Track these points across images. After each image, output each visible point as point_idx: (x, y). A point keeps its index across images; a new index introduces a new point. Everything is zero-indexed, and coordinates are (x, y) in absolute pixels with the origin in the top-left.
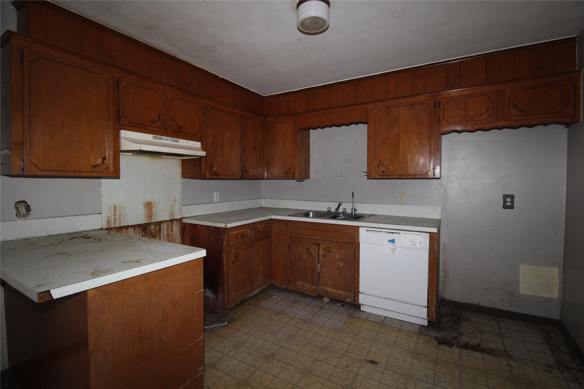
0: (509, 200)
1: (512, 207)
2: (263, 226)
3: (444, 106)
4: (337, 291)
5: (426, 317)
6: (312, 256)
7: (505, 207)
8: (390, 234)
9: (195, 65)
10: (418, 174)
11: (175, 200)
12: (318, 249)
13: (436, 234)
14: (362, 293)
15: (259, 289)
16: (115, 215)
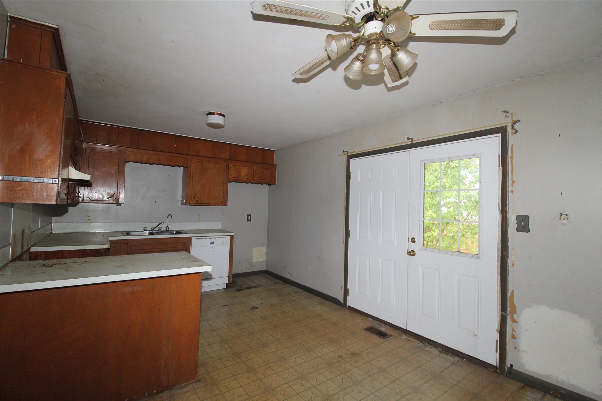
0: (249, 217)
1: (250, 220)
3: (231, 168)
8: (208, 239)
10: (217, 203)
16: (14, 245)
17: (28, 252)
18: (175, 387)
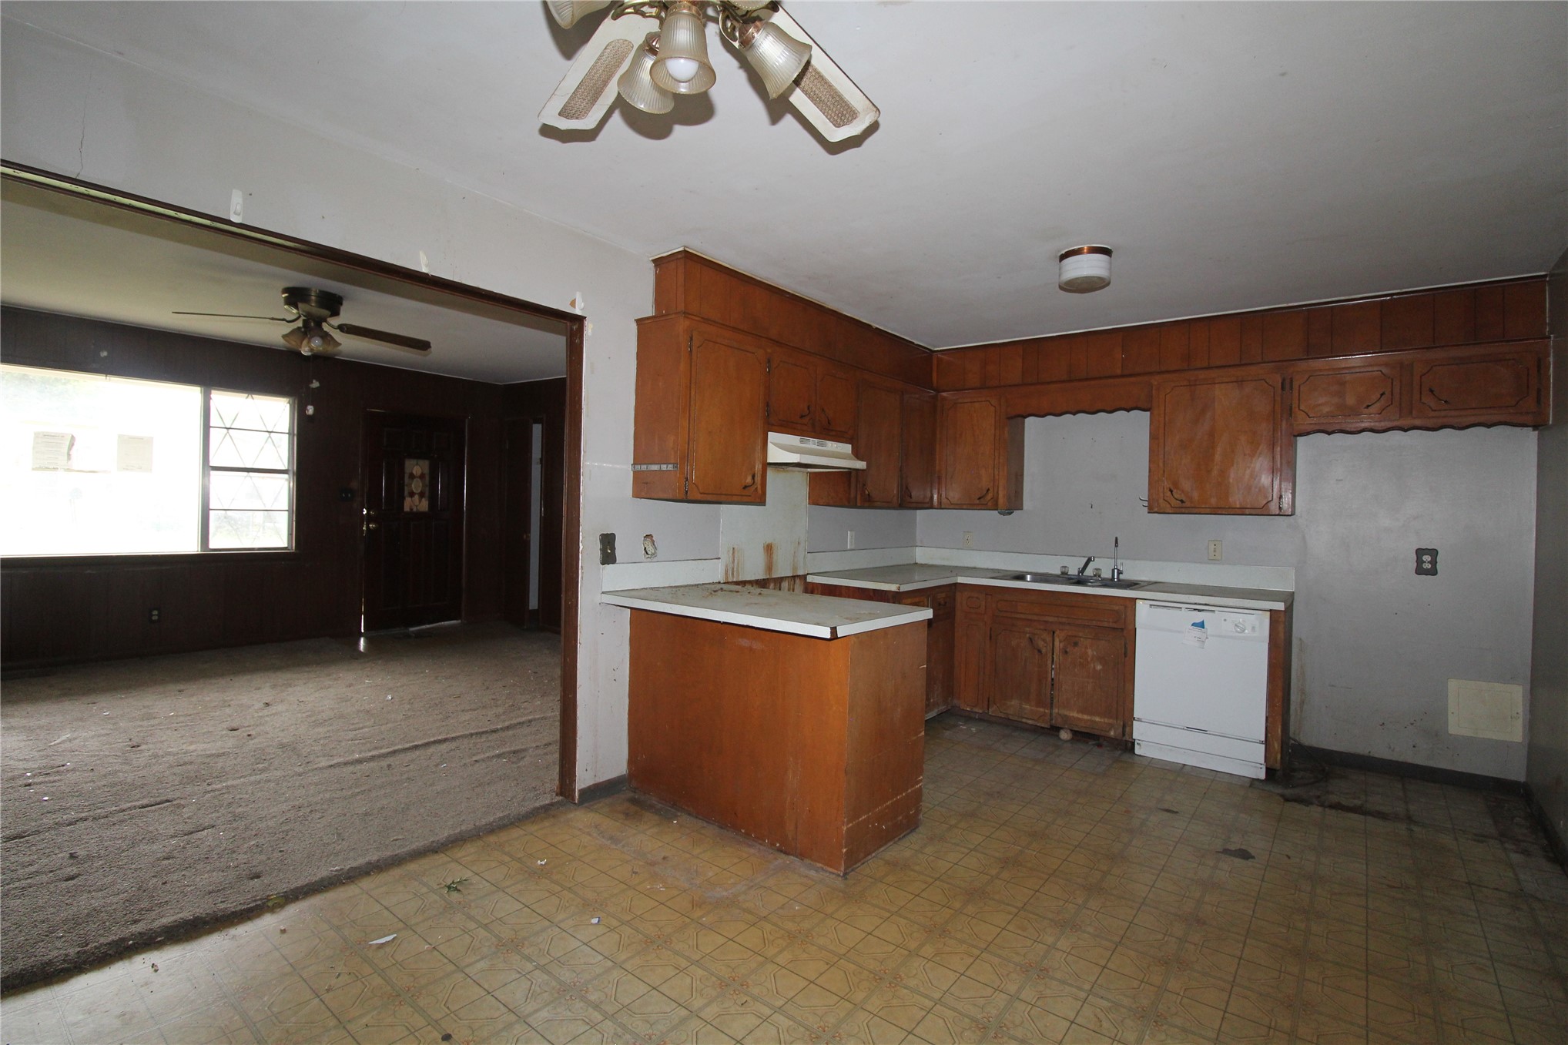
0: (1427, 558)
1: (1433, 572)
2: (943, 595)
3: (1302, 387)
4: (1089, 718)
5: (1263, 761)
6: (1040, 651)
7: (1420, 571)
8: (1196, 612)
9: (845, 313)
10: (1249, 506)
11: (799, 543)
12: (1051, 639)
13: (1283, 613)
14: (1139, 720)
15: (936, 710)
16: (733, 562)
17: (798, 581)
18: (807, 861)
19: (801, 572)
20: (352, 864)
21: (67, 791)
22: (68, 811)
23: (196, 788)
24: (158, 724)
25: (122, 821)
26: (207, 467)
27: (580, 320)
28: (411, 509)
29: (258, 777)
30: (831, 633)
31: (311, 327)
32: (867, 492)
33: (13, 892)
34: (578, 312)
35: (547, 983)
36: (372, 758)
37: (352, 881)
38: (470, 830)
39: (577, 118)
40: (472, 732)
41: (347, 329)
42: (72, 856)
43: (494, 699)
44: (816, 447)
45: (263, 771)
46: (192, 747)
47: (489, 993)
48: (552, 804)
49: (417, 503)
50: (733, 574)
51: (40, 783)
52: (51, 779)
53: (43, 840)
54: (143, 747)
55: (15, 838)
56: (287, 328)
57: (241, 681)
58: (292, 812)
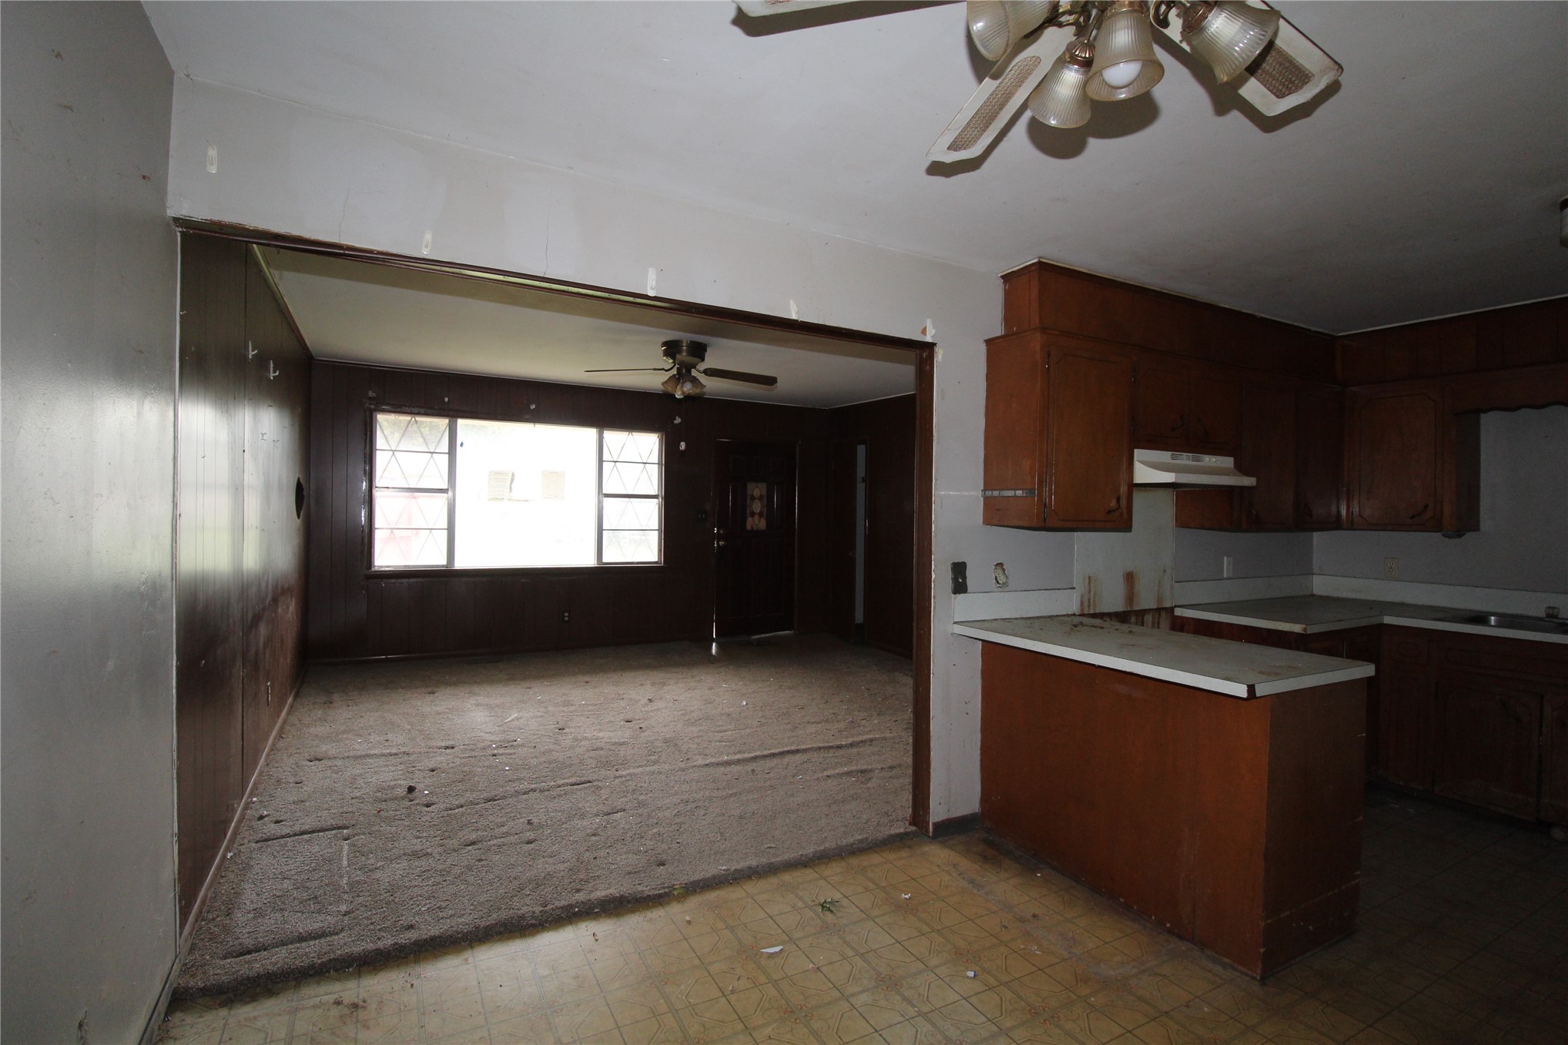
2: (1364, 639)
6: (1519, 720)
9: (1219, 304)
11: (1164, 571)
12: (1538, 705)
16: (1089, 592)
17: (1163, 614)
19: (1167, 604)
20: (735, 866)
21: (520, 764)
22: (522, 781)
23: (608, 772)
24: (575, 711)
25: (560, 796)
26: (602, 495)
27: (930, 347)
28: (752, 528)
29: (652, 768)
30: (1248, 691)
31: (683, 373)
32: (1254, 512)
33: (493, 848)
34: (928, 339)
35: (933, 1035)
36: (738, 762)
37: (738, 883)
38: (833, 849)
39: (965, 149)
40: (820, 745)
41: (711, 372)
42: (529, 822)
43: (834, 714)
44: (1190, 463)
45: (655, 762)
46: (601, 734)
47: (876, 1031)
48: (906, 834)
49: (757, 522)
50: (1089, 606)
51: (502, 754)
52: (508, 751)
53: (509, 804)
54: (567, 730)
55: (490, 800)
56: (665, 376)
57: (628, 676)
58: (681, 805)
